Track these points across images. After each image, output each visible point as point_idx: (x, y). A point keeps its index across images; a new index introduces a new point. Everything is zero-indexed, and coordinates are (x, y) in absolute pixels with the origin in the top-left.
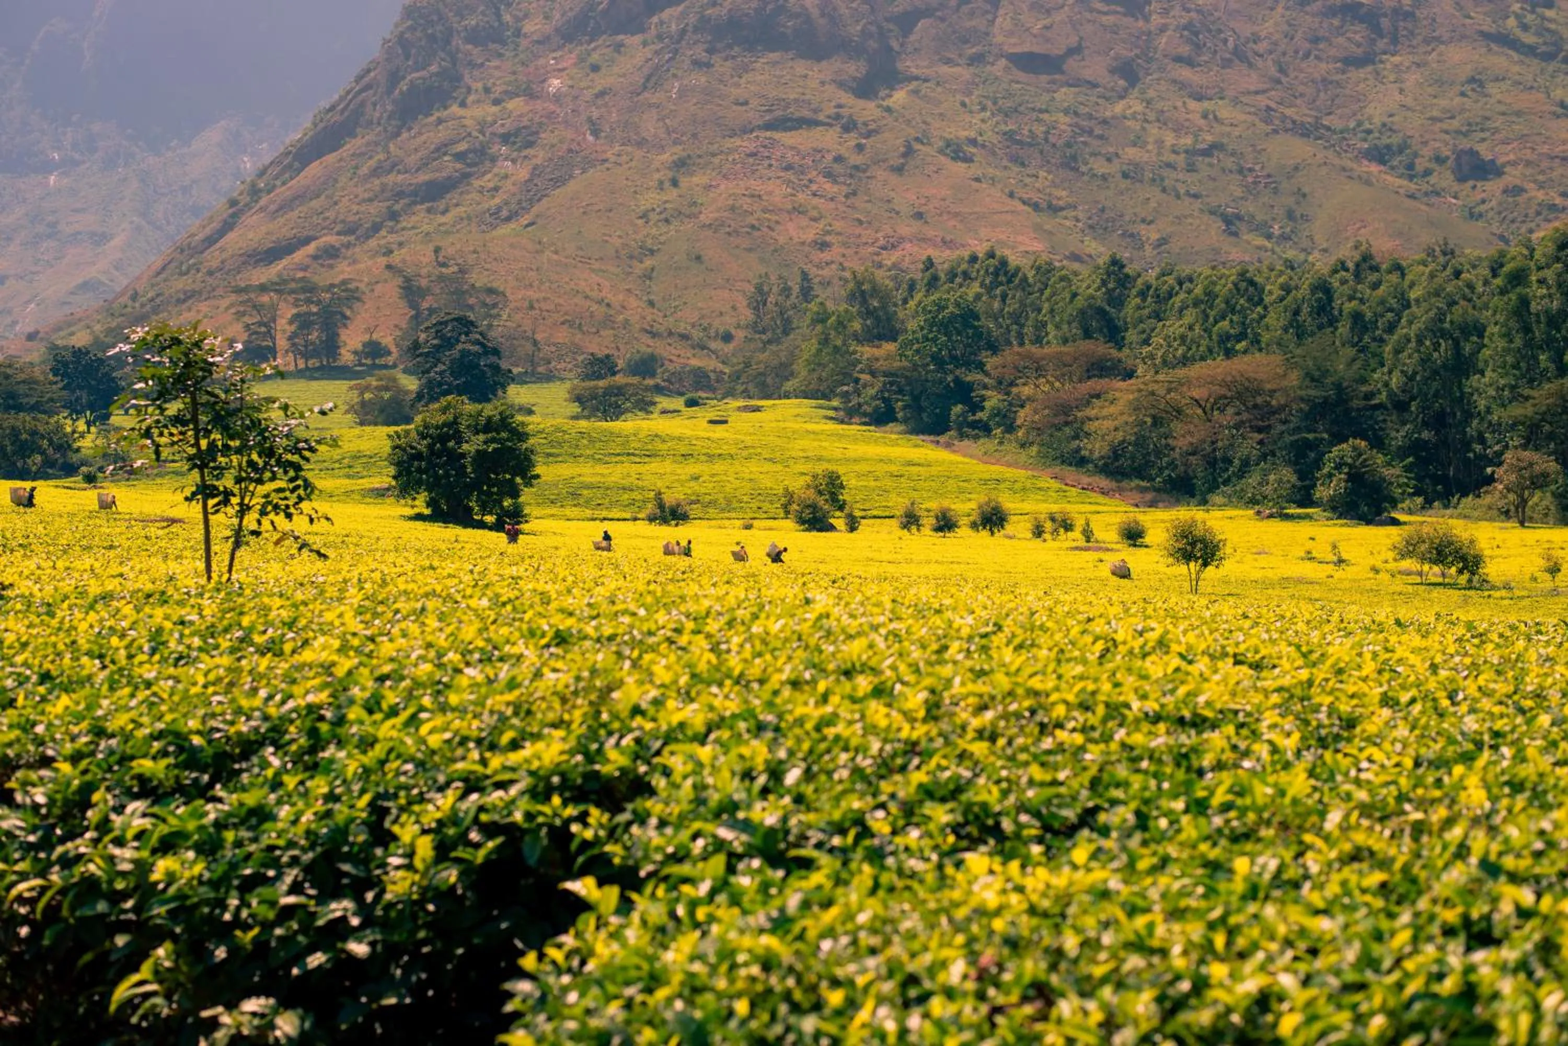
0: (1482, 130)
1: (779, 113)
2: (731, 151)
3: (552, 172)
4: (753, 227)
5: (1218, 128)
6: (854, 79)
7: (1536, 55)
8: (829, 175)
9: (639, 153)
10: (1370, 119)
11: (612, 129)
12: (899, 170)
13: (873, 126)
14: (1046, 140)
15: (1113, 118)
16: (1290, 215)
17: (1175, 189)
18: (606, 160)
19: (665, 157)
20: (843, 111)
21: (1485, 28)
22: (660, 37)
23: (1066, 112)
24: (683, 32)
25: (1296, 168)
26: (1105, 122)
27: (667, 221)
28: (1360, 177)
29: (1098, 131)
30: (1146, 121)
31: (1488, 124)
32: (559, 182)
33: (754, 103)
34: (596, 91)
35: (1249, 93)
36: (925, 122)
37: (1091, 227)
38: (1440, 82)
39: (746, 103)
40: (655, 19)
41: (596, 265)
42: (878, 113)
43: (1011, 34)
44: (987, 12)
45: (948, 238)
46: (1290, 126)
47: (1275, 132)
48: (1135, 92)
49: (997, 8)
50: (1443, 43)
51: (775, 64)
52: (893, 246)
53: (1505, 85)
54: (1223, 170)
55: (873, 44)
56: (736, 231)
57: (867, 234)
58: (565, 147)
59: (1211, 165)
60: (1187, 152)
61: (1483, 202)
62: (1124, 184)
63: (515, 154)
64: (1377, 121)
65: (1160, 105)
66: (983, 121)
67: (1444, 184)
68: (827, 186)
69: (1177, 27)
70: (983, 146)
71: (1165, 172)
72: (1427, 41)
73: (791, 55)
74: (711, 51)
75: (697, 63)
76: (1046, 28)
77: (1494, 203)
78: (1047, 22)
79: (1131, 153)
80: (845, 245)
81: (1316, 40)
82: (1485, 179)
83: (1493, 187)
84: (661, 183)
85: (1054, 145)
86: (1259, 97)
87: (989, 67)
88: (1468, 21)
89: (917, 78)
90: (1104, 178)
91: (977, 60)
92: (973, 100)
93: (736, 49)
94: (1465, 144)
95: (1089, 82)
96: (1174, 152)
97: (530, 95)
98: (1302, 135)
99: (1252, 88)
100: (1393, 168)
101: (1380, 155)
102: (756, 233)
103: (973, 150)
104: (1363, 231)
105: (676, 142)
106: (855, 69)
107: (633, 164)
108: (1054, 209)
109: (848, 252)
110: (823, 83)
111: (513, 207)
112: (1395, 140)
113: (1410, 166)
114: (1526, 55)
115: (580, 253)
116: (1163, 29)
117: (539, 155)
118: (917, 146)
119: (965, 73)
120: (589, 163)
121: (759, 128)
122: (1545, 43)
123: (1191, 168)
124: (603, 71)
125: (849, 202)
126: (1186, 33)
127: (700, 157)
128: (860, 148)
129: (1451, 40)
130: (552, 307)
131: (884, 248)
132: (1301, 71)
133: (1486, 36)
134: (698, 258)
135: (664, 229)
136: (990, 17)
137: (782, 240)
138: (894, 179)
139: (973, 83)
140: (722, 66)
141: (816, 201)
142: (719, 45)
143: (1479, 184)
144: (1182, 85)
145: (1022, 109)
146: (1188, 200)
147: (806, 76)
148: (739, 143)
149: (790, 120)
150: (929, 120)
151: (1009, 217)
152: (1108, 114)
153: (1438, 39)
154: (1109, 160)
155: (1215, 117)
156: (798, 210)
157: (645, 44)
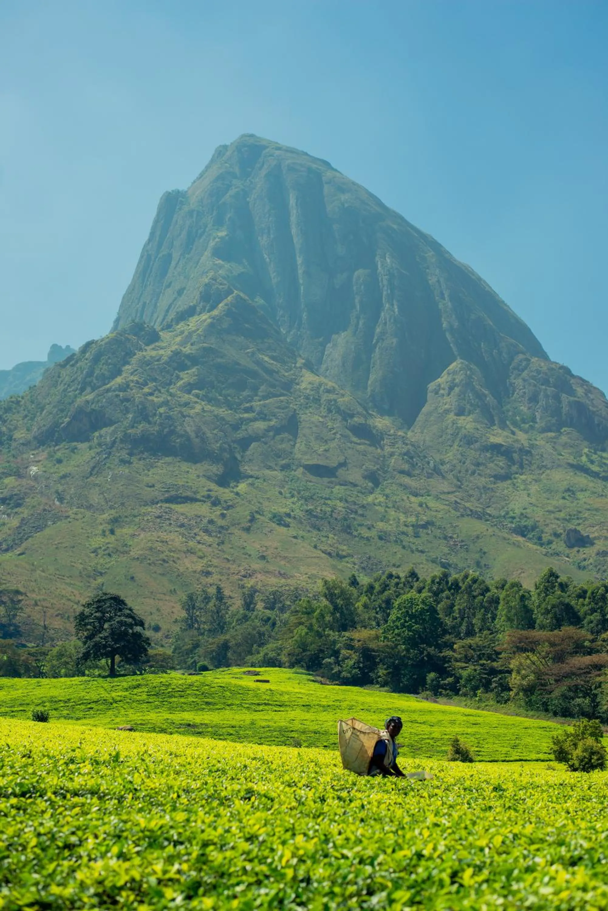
0: (578, 519)
1: (173, 493)
2: (145, 514)
3: (34, 523)
4: (164, 561)
5: (428, 513)
6: (216, 475)
7: (600, 478)
8: (206, 531)
9: (88, 514)
10: (513, 510)
11: (71, 498)
12: (248, 530)
13: (230, 503)
14: (331, 515)
15: (367, 504)
16: (478, 564)
17: (409, 547)
18: (68, 517)
19: (105, 516)
20: (211, 493)
21: (570, 461)
22: (100, 445)
23: (341, 500)
24: (114, 442)
25: (478, 537)
26: (363, 507)
27: (109, 555)
28: (514, 543)
29: (360, 512)
30: (387, 507)
31: (581, 515)
32: (39, 528)
33: (158, 486)
34: (61, 474)
35: (444, 493)
36: (259, 502)
37: (363, 568)
38: (549, 491)
39: (153, 486)
40: (97, 434)
41: (68, 581)
42: (232, 495)
43: (305, 453)
44: (290, 440)
45: (282, 572)
46: (470, 513)
47: (462, 516)
48: (378, 490)
49: (296, 438)
50: (548, 469)
51: (169, 464)
52: (250, 576)
53: (587, 494)
54: (435, 537)
55: (226, 455)
56: (153, 563)
57: (234, 568)
58: (41, 507)
59: (428, 534)
60: (413, 526)
61: (585, 560)
62: (380, 543)
63: (9, 511)
64: (518, 512)
65: (394, 498)
66: (293, 503)
67: (561, 549)
68: (206, 538)
69: (400, 454)
70: (295, 518)
71: (403, 537)
72: (539, 468)
73: (178, 459)
74: (131, 454)
75: (123, 462)
76: (326, 450)
77: (591, 561)
78: (326, 447)
79: (381, 525)
80: (221, 574)
81: (478, 465)
82: (584, 547)
83: (590, 552)
84: (104, 531)
85: (336, 519)
86: (450, 496)
87: (293, 473)
88: (561, 457)
89: (251, 477)
90: (368, 539)
91: (285, 468)
92: (285, 491)
93: (146, 453)
94: (571, 526)
95: (351, 483)
96: (406, 526)
97: (19, 475)
98: (477, 518)
99: (446, 490)
100: (530, 539)
101: (522, 531)
102: (166, 565)
103: (289, 520)
104: (522, 575)
105: (111, 508)
106: (217, 469)
107: (85, 520)
108: (341, 557)
109: (224, 578)
110: (198, 476)
111: (10, 543)
112: (529, 523)
113: (540, 538)
114: (594, 477)
115: (57, 572)
116: (392, 454)
117: (25, 512)
118: (257, 516)
119: (279, 475)
120: (57, 518)
121: (162, 501)
122: (604, 471)
123: (417, 536)
124: (65, 463)
125: (220, 548)
126: (406, 457)
127: (126, 517)
128: (223, 516)
129: (552, 468)
130: (49, 605)
131: (245, 576)
132: (470, 482)
133: (572, 466)
134: (132, 578)
135: (108, 560)
136: (292, 443)
137: (182, 569)
138: (244, 535)
139: (285, 481)
140: (137, 464)
141: (200, 546)
142: (135, 451)
143: (581, 550)
144: (405, 487)
145: (314, 497)
146: (418, 554)
147: (188, 472)
148: (150, 510)
149: (181, 497)
150: (261, 501)
151: (316, 560)
152: (365, 502)
153: (545, 467)
154: (369, 529)
155: (427, 506)
156: (190, 551)
157: (90, 448)
